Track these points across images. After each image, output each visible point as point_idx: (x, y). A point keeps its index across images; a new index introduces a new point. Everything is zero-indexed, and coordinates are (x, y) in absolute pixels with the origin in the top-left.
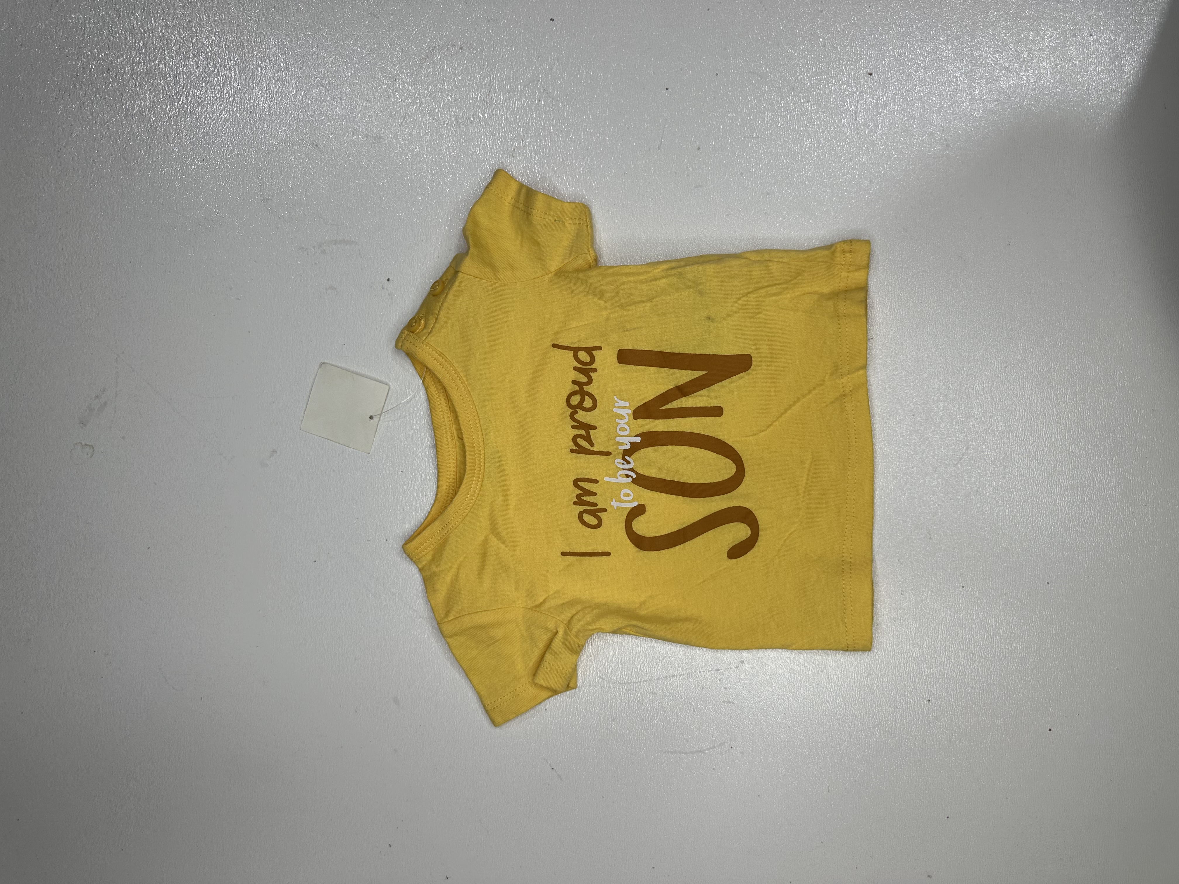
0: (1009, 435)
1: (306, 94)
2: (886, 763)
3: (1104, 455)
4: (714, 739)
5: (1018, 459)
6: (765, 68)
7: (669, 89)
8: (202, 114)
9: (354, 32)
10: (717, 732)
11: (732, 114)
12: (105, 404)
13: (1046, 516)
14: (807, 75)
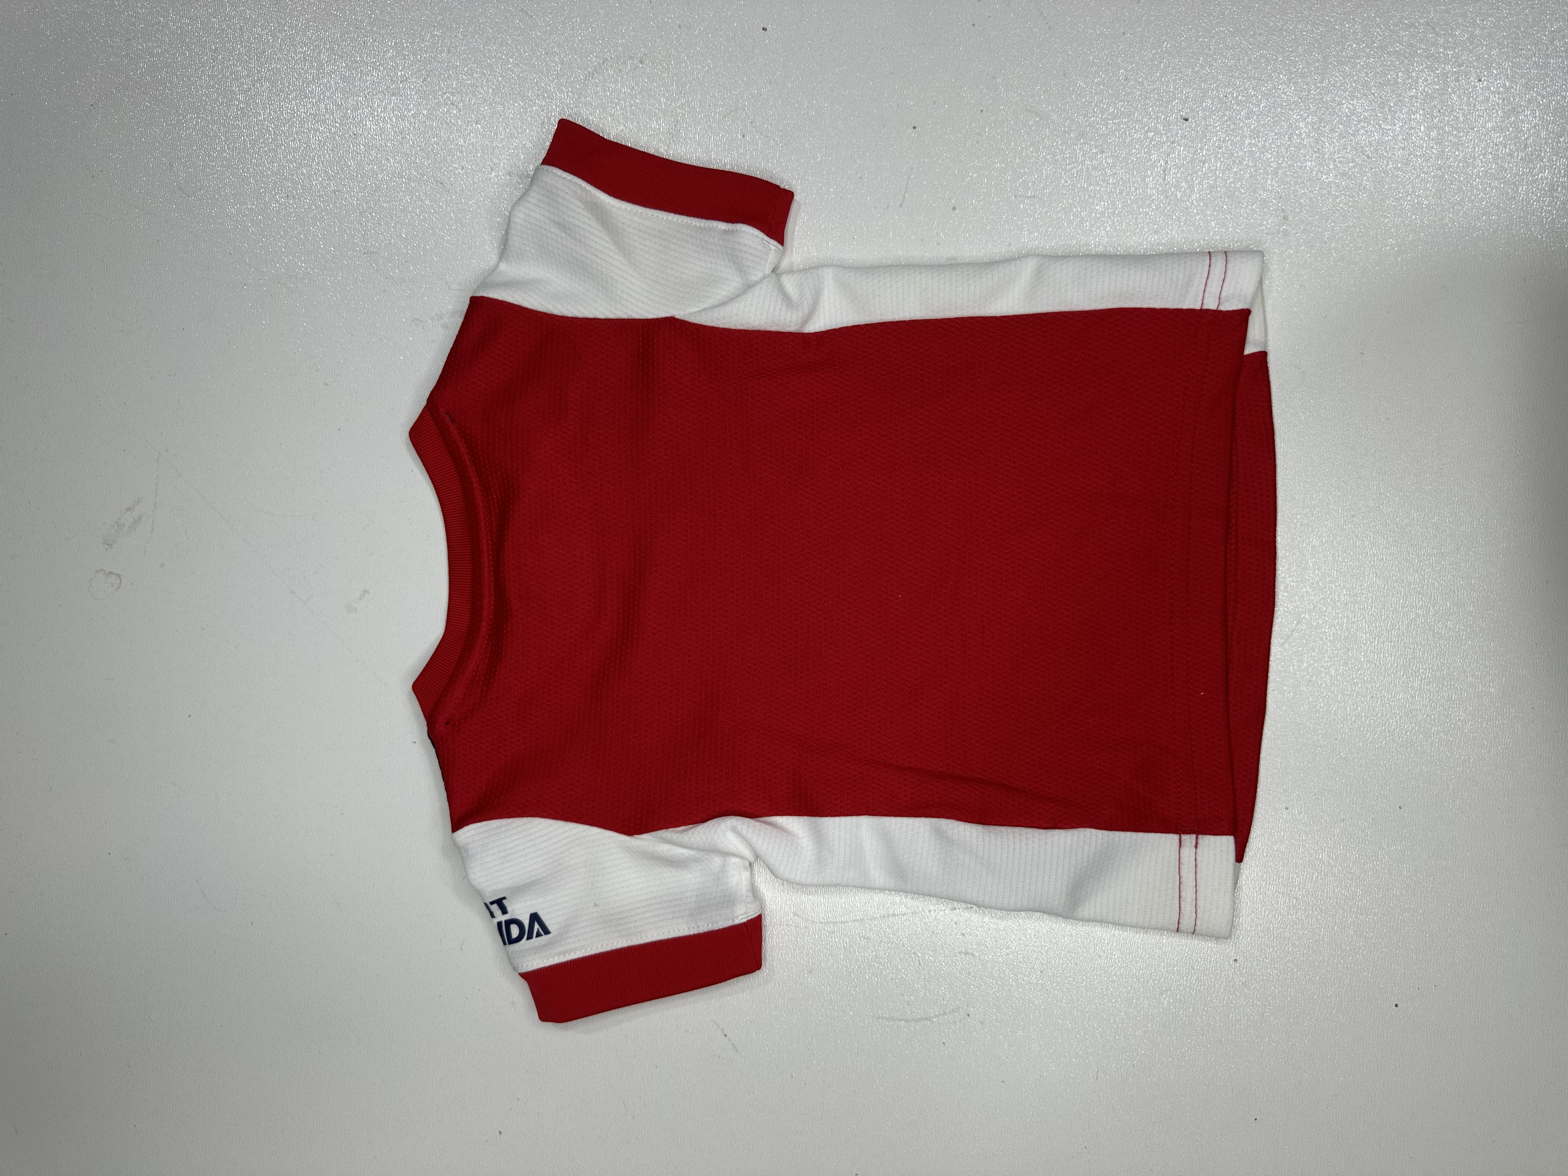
0: (1354, 607)
1: (431, 114)
2: (1175, 1043)
3: (1480, 638)
4: (945, 1002)
5: (1366, 639)
6: (1046, 106)
7: (917, 129)
8: (289, 134)
9: (499, 34)
10: (949, 993)
11: (1000, 165)
12: (140, 518)
13: (1401, 717)
14: (1102, 117)
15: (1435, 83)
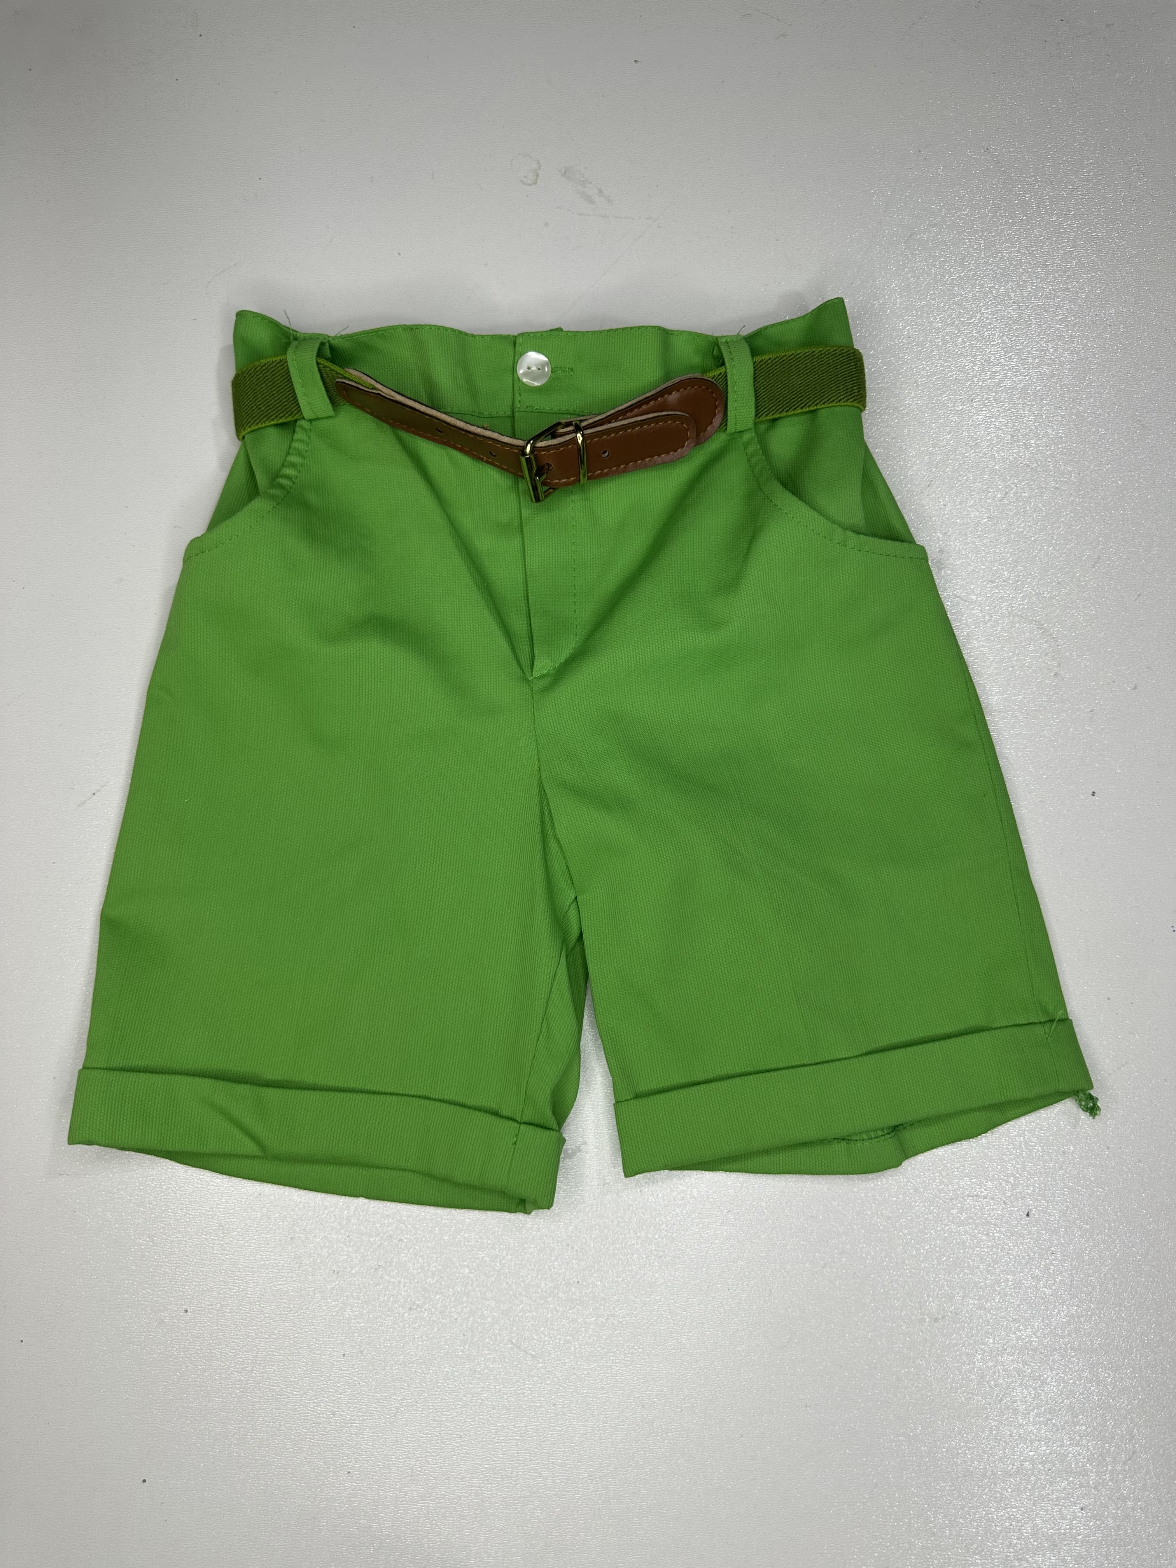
0: (551, 1413)
2: (99, 1253)
3: (526, 1545)
12: (592, 202)
15: (1076, 1464)
